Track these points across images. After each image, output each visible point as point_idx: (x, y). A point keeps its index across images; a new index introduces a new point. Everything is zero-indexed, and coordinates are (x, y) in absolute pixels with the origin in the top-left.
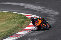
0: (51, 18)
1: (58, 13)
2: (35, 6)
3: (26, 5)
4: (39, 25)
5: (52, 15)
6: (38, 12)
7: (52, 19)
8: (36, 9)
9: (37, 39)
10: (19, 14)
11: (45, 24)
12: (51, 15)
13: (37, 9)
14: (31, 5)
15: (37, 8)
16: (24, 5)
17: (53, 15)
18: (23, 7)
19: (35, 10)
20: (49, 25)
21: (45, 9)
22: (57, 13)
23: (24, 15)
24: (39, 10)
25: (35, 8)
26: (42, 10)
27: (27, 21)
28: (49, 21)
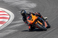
4: (33, 23)
6: (6, 3)
11: (41, 21)
12: (26, 8)
20: (48, 24)
22: (33, 5)
26: (12, 1)
28: (47, 18)
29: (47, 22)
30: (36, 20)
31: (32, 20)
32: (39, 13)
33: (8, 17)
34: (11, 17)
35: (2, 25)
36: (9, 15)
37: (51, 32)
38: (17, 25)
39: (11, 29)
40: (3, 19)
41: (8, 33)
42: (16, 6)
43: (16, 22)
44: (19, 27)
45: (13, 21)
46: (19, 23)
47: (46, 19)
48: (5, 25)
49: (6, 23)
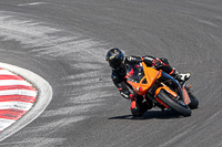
0: (86, 81)
2: (15, 22)
5: (94, 67)
6: (27, 50)
7: (93, 84)
8: (18, 38)
13: (23, 35)
15: (24, 30)
17: (100, 67)
21: (61, 34)
24: (33, 38)
25: (13, 32)
26: (47, 41)
28: (188, 75)
32: (165, 61)
33: (33, 94)
34: (42, 94)
35: (13, 121)
36: (35, 88)
38: (61, 122)
39: (41, 134)
40: (16, 103)
42: (60, 57)
43: (59, 112)
44: (67, 127)
45: (50, 107)
46: (68, 116)
47: (186, 79)
48: (21, 121)
49: (26, 117)
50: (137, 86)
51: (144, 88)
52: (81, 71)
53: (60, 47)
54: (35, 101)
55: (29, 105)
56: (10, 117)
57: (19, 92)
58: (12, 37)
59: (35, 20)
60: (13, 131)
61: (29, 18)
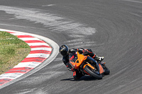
1: (94, 32)
2: (41, 14)
3: (18, 11)
5: (80, 36)
8: (42, 22)
9: (44, 90)
10: (3, 32)
12: (78, 36)
13: (45, 20)
14: (31, 12)
15: (45, 18)
16: (13, 10)
17: (83, 36)
18: (12, 15)
19: (40, 23)
21: (63, 20)
22: (90, 31)
23: (14, 34)
24: (50, 22)
25: (40, 19)
26: (57, 23)
27: (20, 50)
28: (103, 58)
29: (103, 65)
30: (84, 62)
31: (78, 62)
32: (90, 50)
33: (50, 50)
34: (54, 50)
35: (40, 63)
36: (51, 47)
37: (119, 75)
39: (54, 70)
41: (49, 77)
48: (44, 63)
50: (74, 64)
51: (78, 65)
52: (73, 38)
53: (63, 27)
54: (51, 53)
55: (48, 55)
56: (38, 61)
57: (43, 49)
58: (39, 21)
59: (51, 13)
60: (40, 68)
61: (47, 12)
